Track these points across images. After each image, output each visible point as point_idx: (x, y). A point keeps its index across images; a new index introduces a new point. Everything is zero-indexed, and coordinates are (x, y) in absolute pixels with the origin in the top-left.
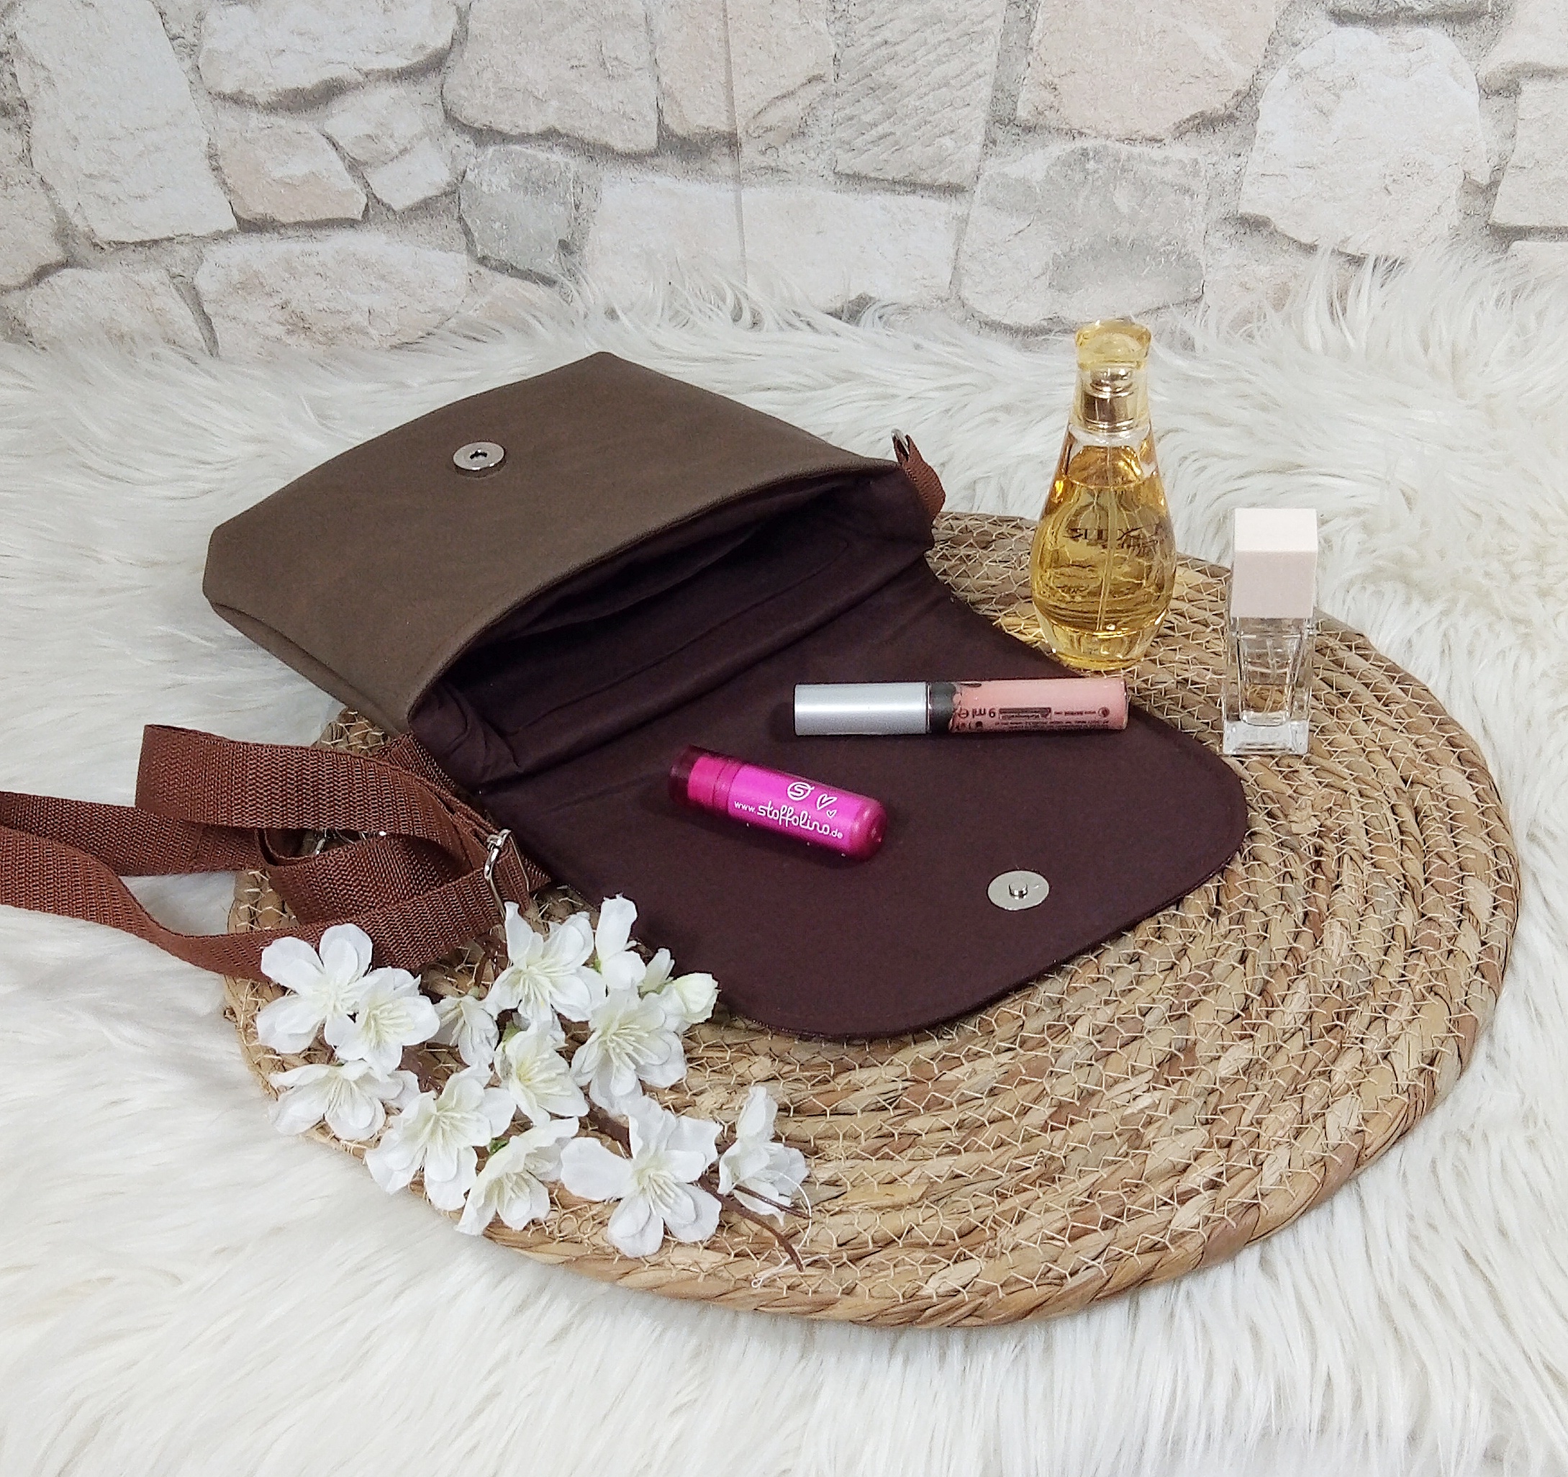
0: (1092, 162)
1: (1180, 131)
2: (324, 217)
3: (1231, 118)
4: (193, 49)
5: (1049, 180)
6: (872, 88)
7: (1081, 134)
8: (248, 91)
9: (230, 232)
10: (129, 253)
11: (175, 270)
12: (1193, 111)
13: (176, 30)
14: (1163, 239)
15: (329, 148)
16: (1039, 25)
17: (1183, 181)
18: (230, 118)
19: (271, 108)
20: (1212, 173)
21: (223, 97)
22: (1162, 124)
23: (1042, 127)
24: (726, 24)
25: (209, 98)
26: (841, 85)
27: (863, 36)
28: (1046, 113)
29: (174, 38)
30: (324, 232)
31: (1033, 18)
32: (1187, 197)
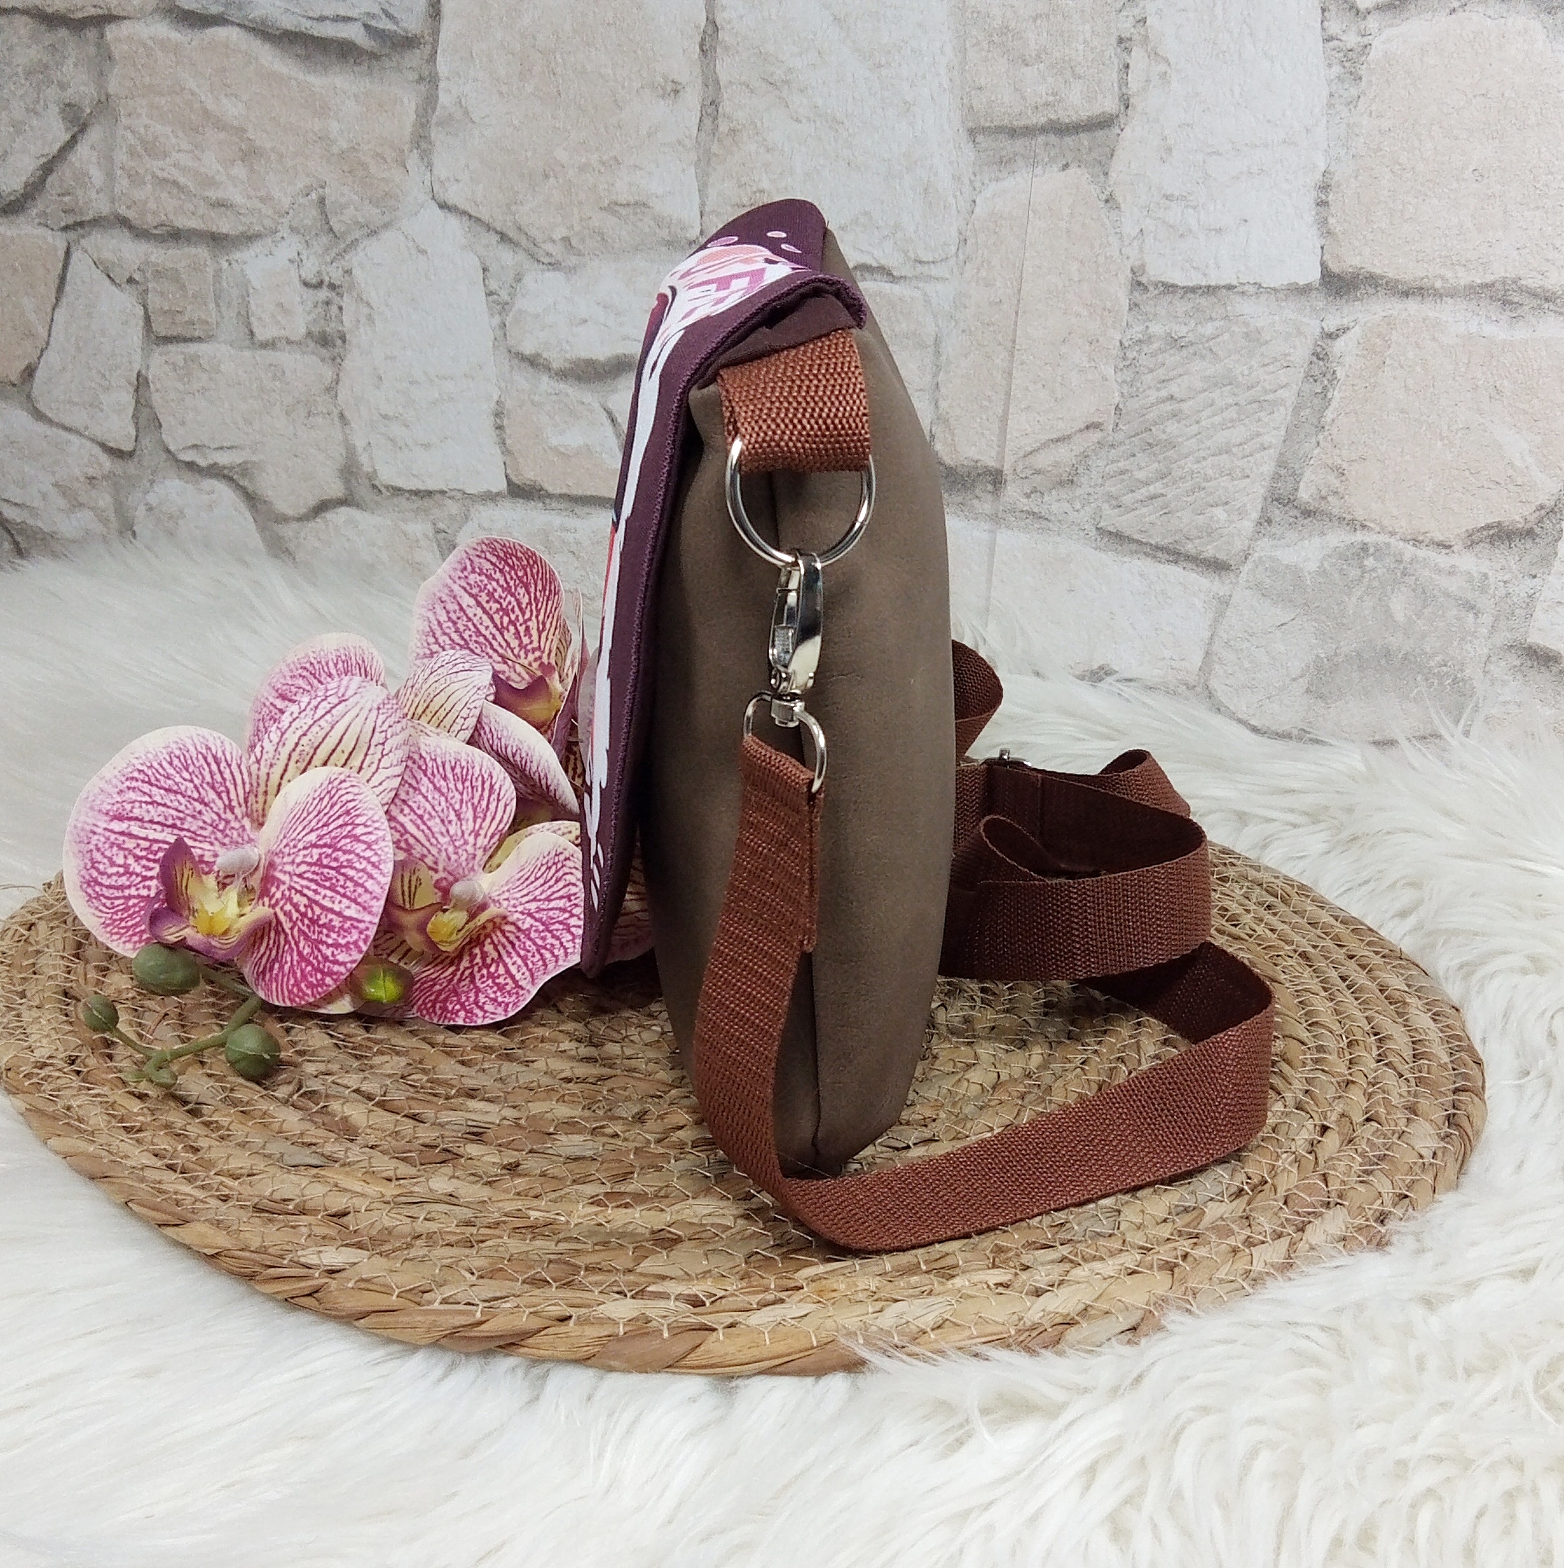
0: (1371, 559)
1: (1473, 540)
2: (588, 493)
3: (1529, 534)
4: (504, 307)
5: (1322, 572)
6: (1149, 444)
7: (1364, 526)
8: (545, 355)
9: (498, 494)
10: (402, 501)
11: (441, 525)
12: (1491, 520)
13: (493, 285)
14: (1439, 658)
15: (607, 422)
16: (1334, 404)
17: (1470, 596)
18: (522, 379)
19: (562, 375)
20: (1502, 592)
21: (523, 358)
22: (1454, 528)
23: (1323, 513)
24: (1012, 355)
25: (507, 355)
26: (1120, 436)
27: (1150, 388)
28: (1330, 499)
29: (490, 294)
30: (586, 509)
31: (1329, 395)
32: (1471, 615)
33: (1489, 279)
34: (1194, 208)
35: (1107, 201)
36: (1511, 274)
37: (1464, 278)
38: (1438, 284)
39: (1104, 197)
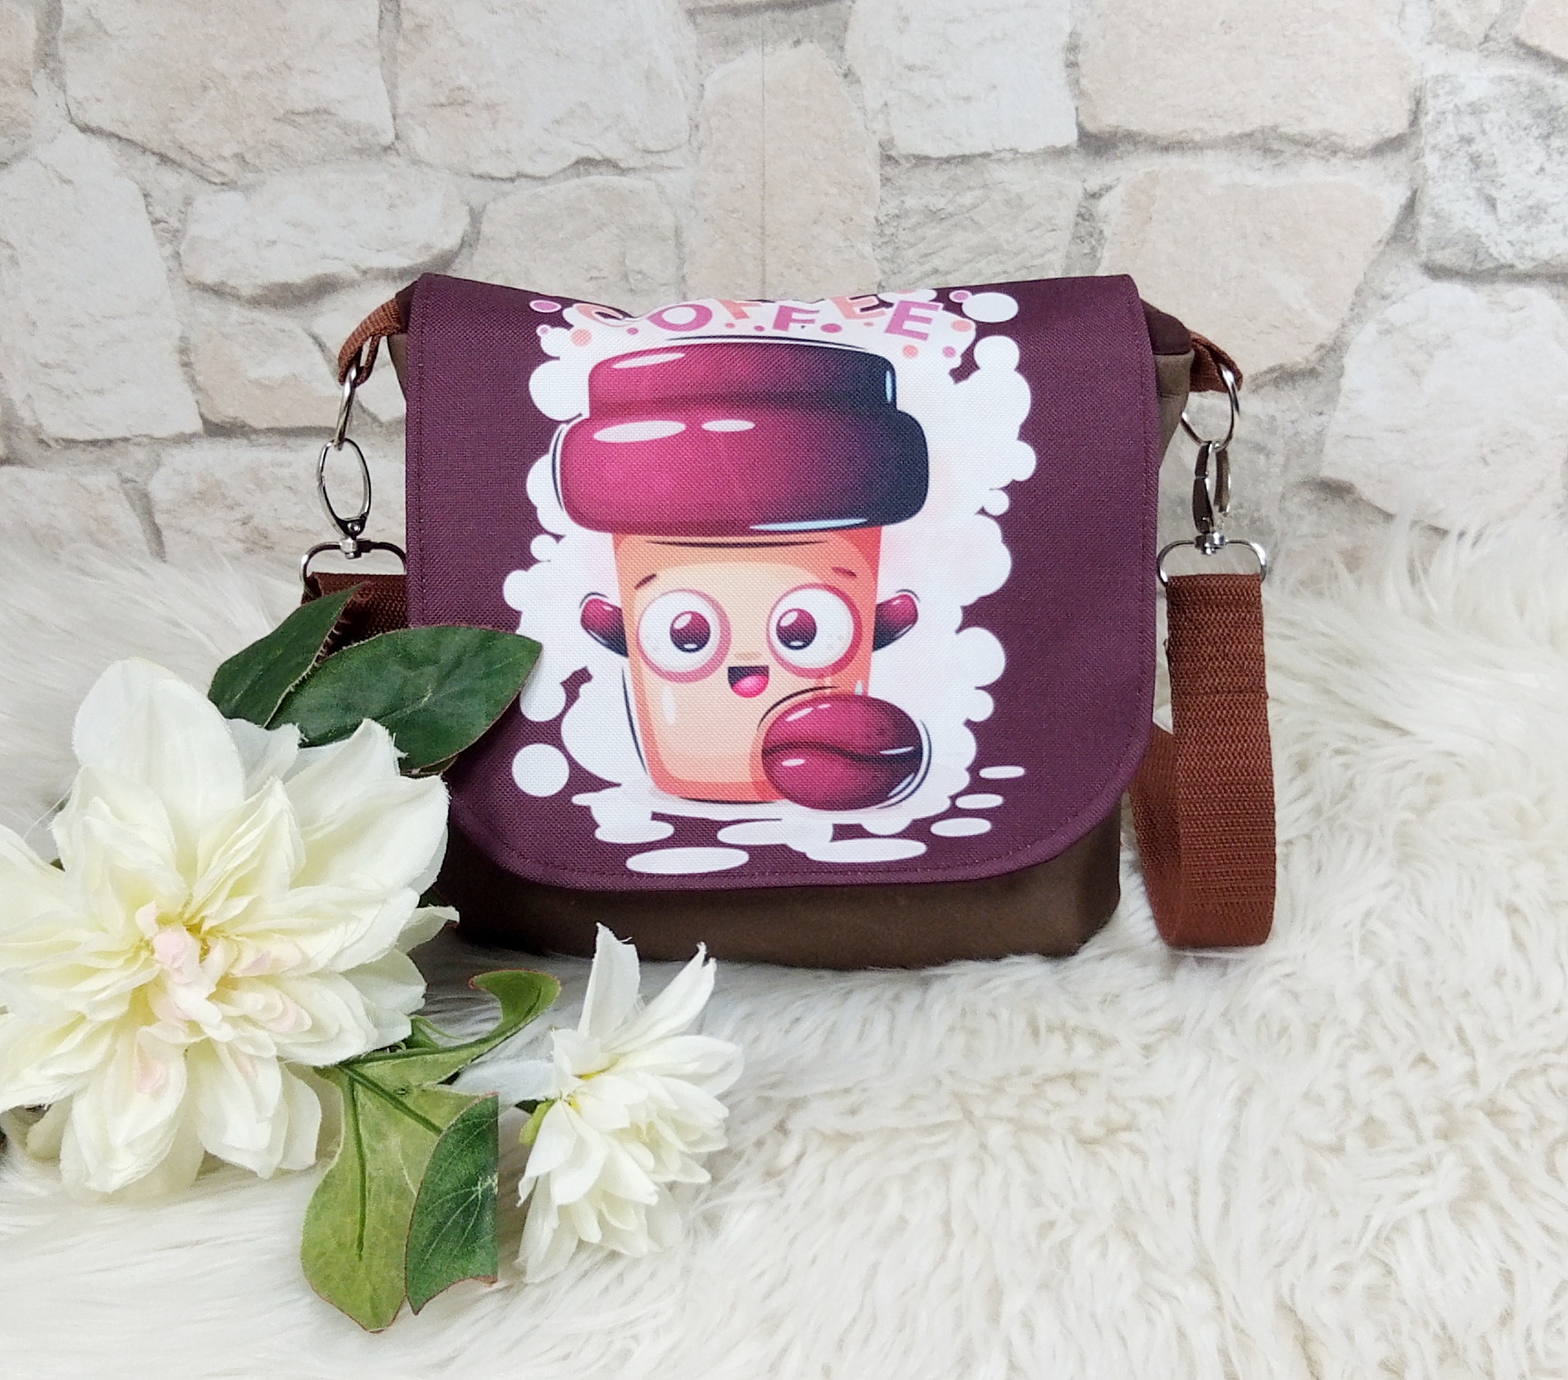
2: (301, 425)
3: (1312, 373)
4: (176, 235)
8: (231, 282)
9: (194, 435)
10: (77, 453)
11: (128, 475)
12: (1272, 363)
13: (159, 212)
15: (315, 348)
17: (1259, 438)
18: (208, 310)
19: (255, 302)
20: (1291, 431)
21: (205, 288)
24: (763, 242)
25: (187, 287)
27: (912, 263)
29: (156, 222)
30: (300, 441)
31: (1098, 255)
32: (1262, 457)
33: (1248, 129)
34: (939, 77)
35: (846, 76)
36: (1268, 123)
37: (1222, 129)
38: (1197, 137)
39: (841, 71)
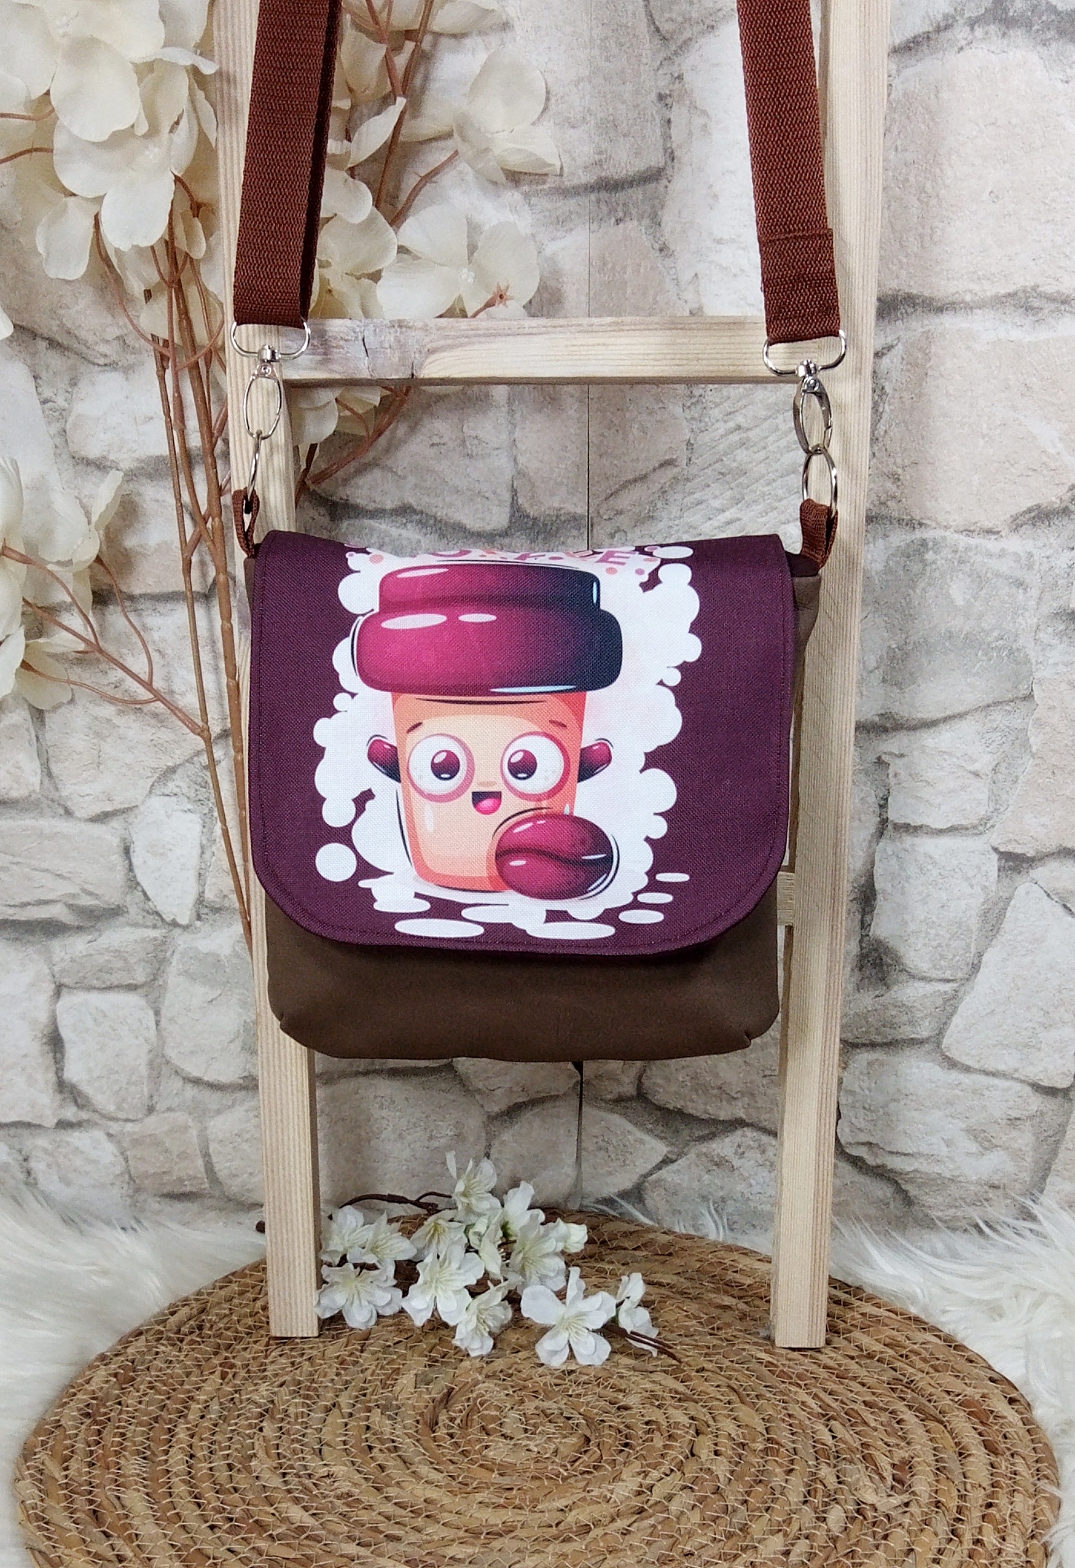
0: (931, 552)
1: (1017, 524)
2: (170, 590)
3: (1065, 512)
4: (62, 413)
5: (888, 570)
6: (722, 474)
7: (921, 524)
8: (112, 456)
12: (1031, 504)
13: (47, 393)
14: (996, 634)
16: (885, 416)
17: (1019, 574)
19: (132, 474)
20: (1045, 567)
21: (88, 462)
22: (998, 517)
23: (883, 517)
25: (71, 462)
26: (694, 470)
27: (717, 421)
28: (889, 503)
29: (44, 402)
30: (169, 606)
31: (881, 409)
32: (1021, 591)
33: (1011, 289)
34: (744, 249)
35: (661, 250)
36: (1030, 284)
37: (991, 290)
38: (968, 298)
39: (657, 246)
